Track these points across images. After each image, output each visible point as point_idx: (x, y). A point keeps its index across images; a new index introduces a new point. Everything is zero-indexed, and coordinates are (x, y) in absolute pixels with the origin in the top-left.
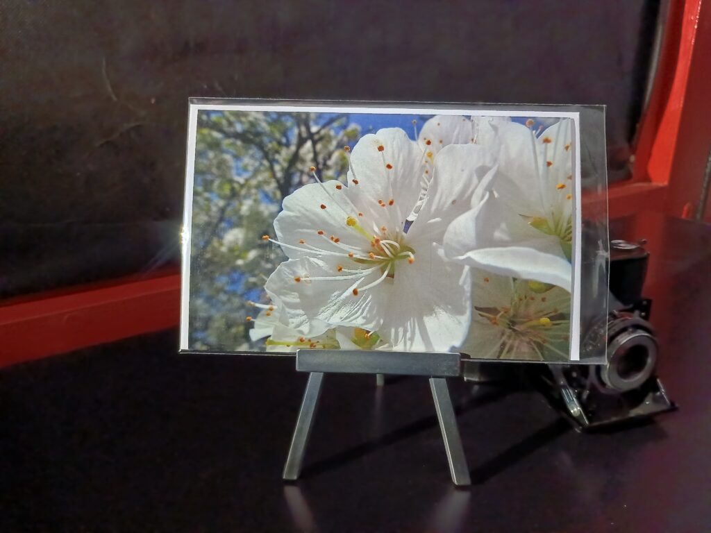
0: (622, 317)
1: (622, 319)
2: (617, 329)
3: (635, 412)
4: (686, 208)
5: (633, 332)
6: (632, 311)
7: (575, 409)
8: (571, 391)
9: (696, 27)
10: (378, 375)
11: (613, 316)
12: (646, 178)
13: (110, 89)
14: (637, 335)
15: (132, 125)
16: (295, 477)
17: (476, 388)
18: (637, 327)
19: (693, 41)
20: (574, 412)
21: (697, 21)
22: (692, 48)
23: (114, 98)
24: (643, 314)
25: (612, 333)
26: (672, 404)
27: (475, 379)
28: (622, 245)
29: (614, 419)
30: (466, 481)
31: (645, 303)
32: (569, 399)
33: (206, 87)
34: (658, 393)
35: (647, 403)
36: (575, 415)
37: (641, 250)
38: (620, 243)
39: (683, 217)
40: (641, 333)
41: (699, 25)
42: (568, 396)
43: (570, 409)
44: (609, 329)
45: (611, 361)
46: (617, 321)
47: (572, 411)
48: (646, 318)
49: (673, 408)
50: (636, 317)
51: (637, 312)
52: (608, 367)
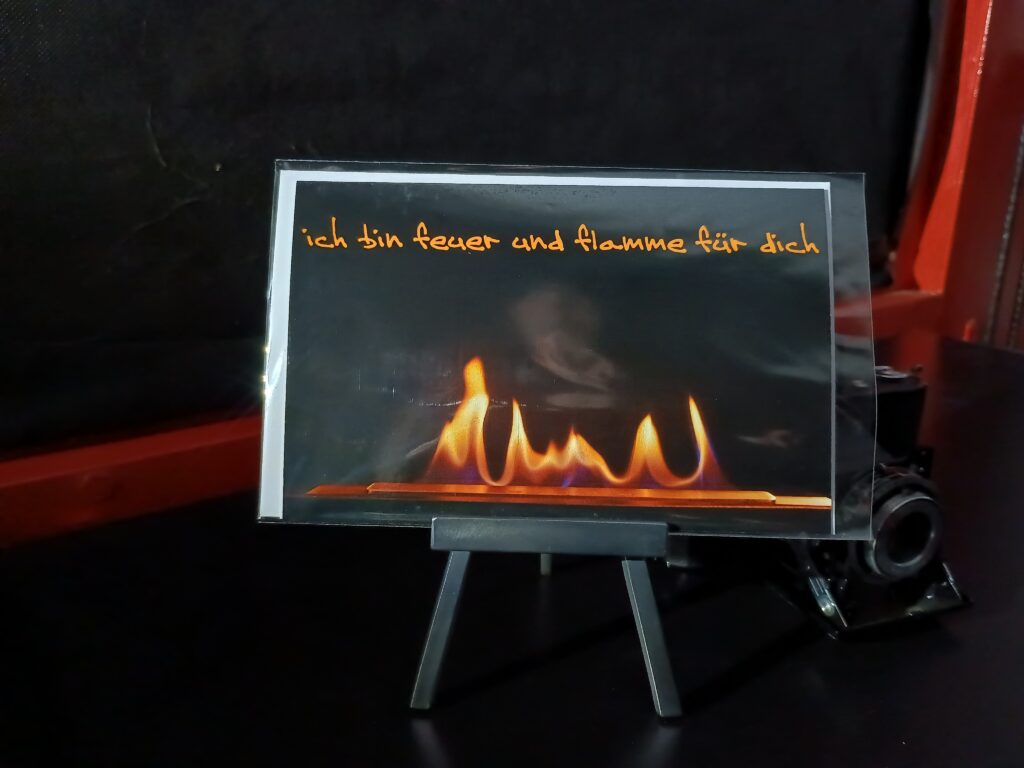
0: (892, 473)
1: (892, 476)
2: (885, 490)
3: (913, 610)
4: (969, 326)
5: (909, 494)
6: (905, 465)
7: (828, 606)
8: (822, 580)
9: (979, 72)
10: (542, 556)
11: (881, 473)
12: (912, 284)
13: (157, 150)
14: (913, 499)
15: (188, 200)
16: (427, 706)
17: (684, 577)
18: (914, 487)
19: (976, 92)
20: (827, 610)
21: (981, 64)
22: (974, 102)
23: (164, 164)
24: (921, 469)
25: (879, 495)
26: (965, 598)
27: (682, 563)
28: (887, 373)
29: (883, 620)
30: (675, 711)
31: (924, 453)
32: (819, 592)
33: (294, 148)
34: (945, 584)
35: (929, 597)
36: (827, 614)
37: (914, 379)
38: (885, 370)
39: (966, 338)
40: (919, 496)
41: (984, 69)
42: (817, 586)
43: (821, 605)
44: (875, 491)
45: (878, 536)
46: (886, 479)
47: (823, 609)
48: (925, 475)
49: (966, 604)
50: (912, 474)
51: (913, 467)
52: (874, 544)
